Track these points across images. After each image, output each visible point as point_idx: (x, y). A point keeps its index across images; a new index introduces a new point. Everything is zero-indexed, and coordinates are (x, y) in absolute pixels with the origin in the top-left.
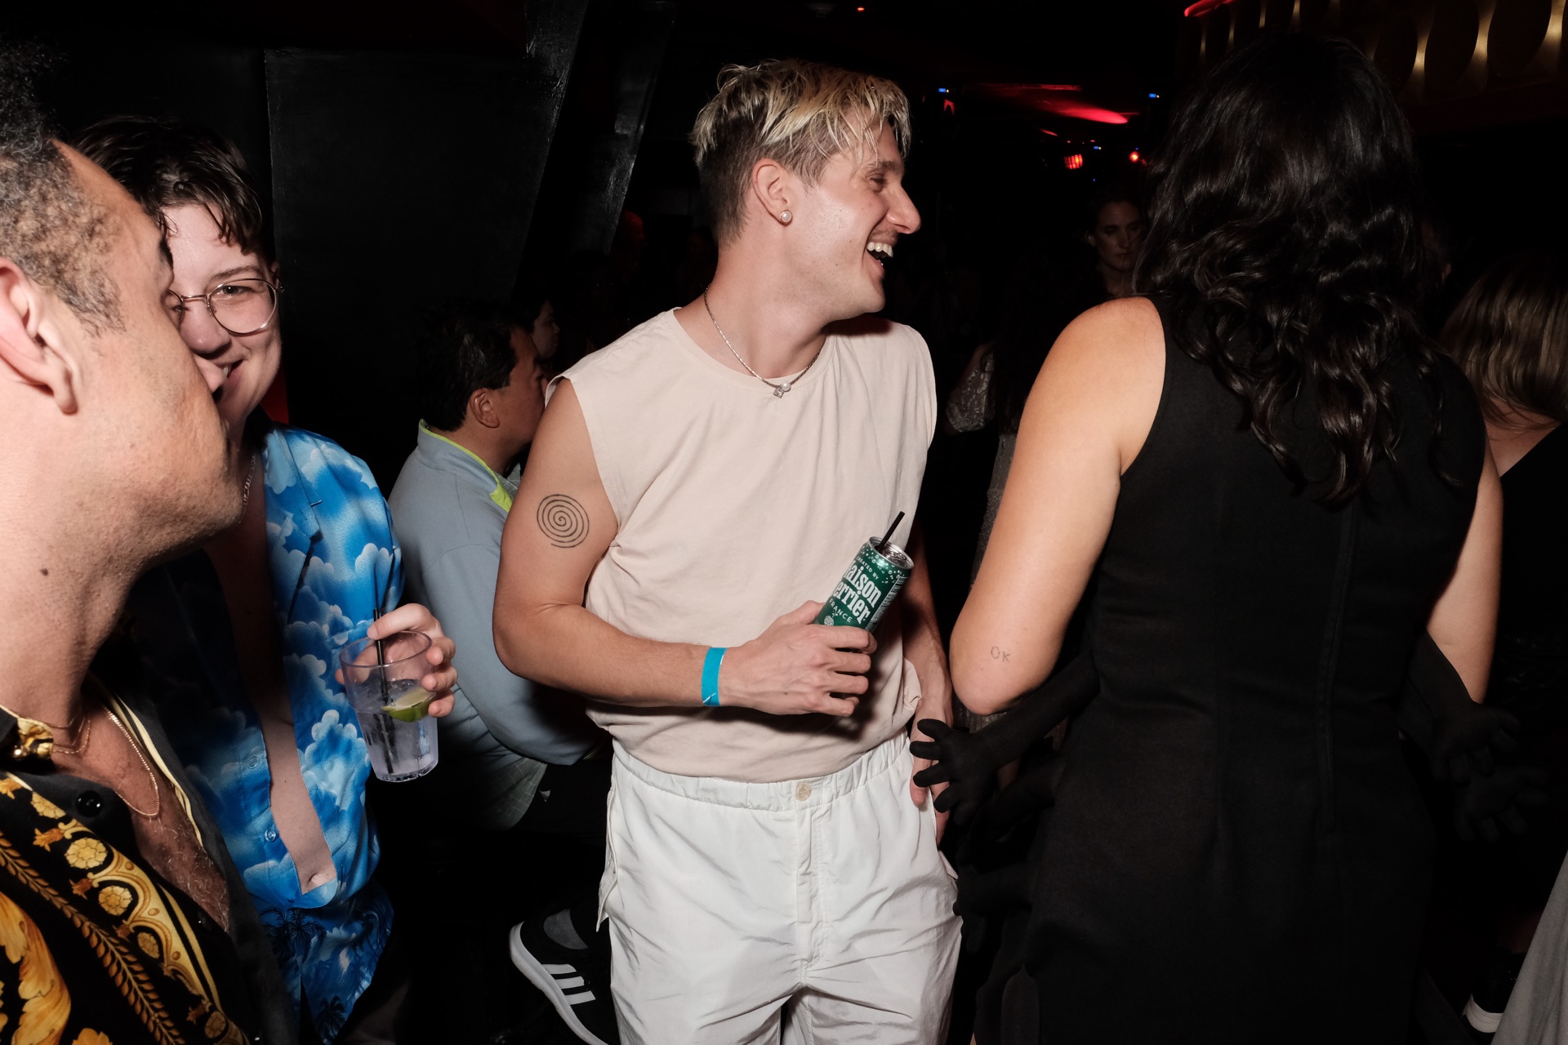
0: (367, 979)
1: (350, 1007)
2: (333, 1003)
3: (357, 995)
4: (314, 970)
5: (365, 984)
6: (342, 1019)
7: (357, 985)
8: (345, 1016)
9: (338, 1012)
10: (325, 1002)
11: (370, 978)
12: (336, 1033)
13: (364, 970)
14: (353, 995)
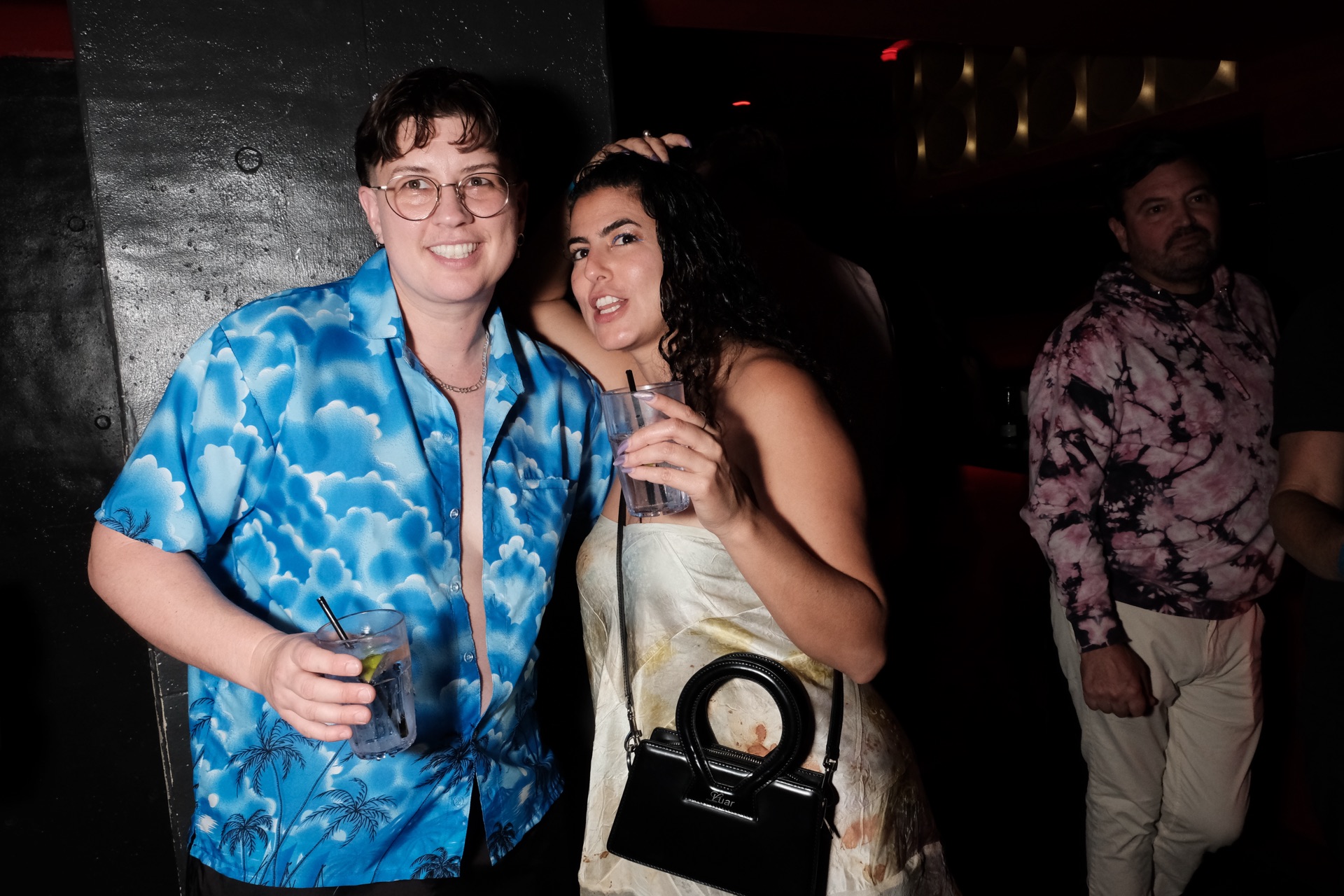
0: (538, 816)
1: (520, 836)
2: (506, 828)
3: (528, 828)
4: (494, 793)
5: (536, 820)
6: (512, 845)
7: (529, 819)
8: (515, 842)
9: (510, 837)
10: (499, 824)
11: (541, 816)
12: (504, 855)
13: (537, 807)
14: (524, 827)
